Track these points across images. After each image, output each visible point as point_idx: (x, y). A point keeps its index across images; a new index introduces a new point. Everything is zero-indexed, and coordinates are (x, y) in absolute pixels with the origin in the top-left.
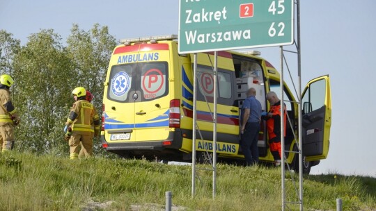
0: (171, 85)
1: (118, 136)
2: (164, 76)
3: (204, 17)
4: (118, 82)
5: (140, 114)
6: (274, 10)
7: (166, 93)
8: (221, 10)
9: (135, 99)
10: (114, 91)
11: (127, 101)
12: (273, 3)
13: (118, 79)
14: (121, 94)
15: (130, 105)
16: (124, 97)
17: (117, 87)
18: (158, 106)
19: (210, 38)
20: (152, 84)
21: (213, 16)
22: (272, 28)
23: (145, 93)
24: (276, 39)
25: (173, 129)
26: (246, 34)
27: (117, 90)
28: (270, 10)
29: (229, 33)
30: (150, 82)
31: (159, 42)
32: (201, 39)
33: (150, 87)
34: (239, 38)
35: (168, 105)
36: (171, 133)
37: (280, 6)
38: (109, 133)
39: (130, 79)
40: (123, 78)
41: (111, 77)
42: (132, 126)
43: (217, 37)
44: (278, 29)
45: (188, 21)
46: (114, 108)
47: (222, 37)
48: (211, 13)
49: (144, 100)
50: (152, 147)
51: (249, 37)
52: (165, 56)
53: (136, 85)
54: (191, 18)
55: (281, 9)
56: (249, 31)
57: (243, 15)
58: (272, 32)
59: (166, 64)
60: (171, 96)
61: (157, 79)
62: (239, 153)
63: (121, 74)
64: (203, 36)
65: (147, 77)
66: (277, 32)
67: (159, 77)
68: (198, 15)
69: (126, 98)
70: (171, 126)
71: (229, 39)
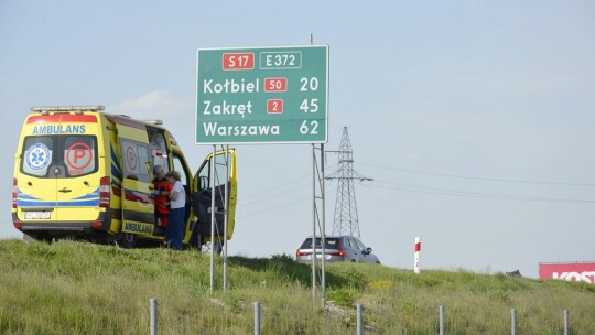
0: (102, 162)
1: (35, 215)
2: (93, 151)
3: (226, 110)
4: (34, 154)
5: (64, 191)
6: (306, 108)
7: (96, 170)
8: (246, 104)
9: (57, 176)
10: (29, 164)
11: (47, 176)
12: (306, 101)
13: (34, 151)
14: (38, 168)
15: (51, 181)
16: (44, 171)
17: (33, 160)
18: (86, 183)
19: (233, 131)
20: (78, 160)
21: (236, 109)
22: (303, 126)
23: (70, 168)
24: (308, 137)
25: (104, 210)
26: (275, 130)
27: (34, 164)
28: (301, 108)
29: (255, 128)
30: (76, 157)
31: (85, 113)
32: (222, 131)
33: (75, 162)
34: (266, 133)
35: (99, 183)
36: (101, 213)
37: (312, 104)
38: (23, 210)
39: (51, 152)
40: (41, 150)
41: (24, 149)
42: (53, 204)
43: (241, 130)
44: (311, 128)
45: (206, 112)
46: (30, 184)
47: (247, 131)
48: (234, 106)
49: (68, 176)
50: (81, 229)
51: (277, 133)
52: (93, 129)
53: (58, 159)
54: (210, 109)
55: (314, 108)
56: (277, 127)
57: (270, 110)
58: (304, 129)
59: (95, 138)
60: (101, 173)
61: (84, 153)
62: (154, 234)
63: (38, 146)
64: (224, 128)
65: (72, 152)
66: (310, 130)
67: (87, 152)
68: (219, 107)
69: (45, 174)
70: (102, 206)
71: (255, 133)
